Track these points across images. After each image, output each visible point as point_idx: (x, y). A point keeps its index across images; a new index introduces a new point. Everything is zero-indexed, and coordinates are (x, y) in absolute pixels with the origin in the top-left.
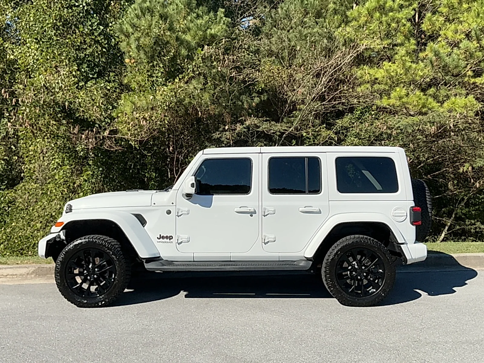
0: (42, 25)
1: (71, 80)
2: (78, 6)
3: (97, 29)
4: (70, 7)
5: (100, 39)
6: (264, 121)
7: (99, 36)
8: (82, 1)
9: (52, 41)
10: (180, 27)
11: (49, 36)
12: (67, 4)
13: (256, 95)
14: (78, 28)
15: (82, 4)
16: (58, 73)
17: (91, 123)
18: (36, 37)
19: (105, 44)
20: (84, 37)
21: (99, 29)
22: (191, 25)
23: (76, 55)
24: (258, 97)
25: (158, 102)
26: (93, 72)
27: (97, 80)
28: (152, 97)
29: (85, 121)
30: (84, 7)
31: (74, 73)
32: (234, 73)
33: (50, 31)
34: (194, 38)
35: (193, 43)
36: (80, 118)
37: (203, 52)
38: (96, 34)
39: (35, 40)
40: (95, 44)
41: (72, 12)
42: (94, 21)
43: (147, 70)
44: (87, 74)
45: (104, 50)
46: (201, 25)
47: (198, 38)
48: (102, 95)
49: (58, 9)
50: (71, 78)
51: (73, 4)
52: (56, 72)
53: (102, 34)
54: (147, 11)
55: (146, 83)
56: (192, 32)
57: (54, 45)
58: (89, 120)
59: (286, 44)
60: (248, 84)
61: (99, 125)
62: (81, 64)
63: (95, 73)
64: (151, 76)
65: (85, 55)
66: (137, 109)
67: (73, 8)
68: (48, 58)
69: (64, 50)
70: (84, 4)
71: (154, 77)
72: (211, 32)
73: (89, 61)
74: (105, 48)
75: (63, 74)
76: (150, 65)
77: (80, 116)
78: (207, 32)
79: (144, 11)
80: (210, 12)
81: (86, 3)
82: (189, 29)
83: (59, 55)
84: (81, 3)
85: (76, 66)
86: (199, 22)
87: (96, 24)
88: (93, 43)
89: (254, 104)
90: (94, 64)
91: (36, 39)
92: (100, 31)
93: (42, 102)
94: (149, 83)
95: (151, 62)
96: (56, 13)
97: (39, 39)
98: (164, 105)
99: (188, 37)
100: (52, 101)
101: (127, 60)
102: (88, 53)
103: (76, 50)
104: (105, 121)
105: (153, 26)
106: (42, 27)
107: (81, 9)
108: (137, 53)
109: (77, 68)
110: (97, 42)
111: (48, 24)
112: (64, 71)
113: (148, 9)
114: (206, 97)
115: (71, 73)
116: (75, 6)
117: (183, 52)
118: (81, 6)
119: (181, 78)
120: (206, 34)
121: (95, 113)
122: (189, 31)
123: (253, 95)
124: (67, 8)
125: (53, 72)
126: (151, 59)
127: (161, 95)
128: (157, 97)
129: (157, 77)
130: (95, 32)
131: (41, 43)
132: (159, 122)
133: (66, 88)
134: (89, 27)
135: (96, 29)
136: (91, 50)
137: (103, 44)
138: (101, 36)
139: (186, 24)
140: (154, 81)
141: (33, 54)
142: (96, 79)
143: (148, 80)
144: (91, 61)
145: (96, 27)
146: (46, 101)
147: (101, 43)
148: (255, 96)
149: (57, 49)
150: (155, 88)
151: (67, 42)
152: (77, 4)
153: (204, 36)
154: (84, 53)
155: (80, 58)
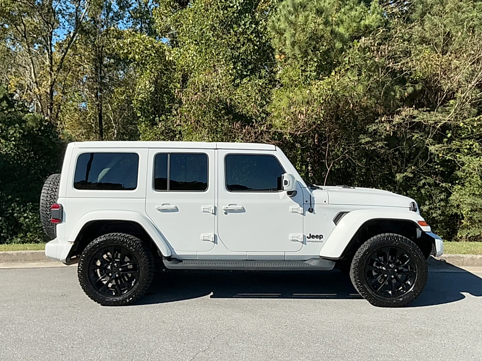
0: (201, 27)
1: (228, 78)
2: (233, 7)
3: (250, 28)
4: (226, 8)
5: (252, 38)
6: (424, 111)
7: (251, 34)
8: (236, 2)
9: (210, 42)
10: (332, 20)
11: (208, 37)
12: (222, 5)
13: (410, 84)
14: (233, 28)
15: (236, 4)
16: (215, 72)
17: (249, 118)
18: (196, 39)
19: (257, 42)
20: (238, 36)
21: (252, 27)
22: (345, 17)
23: (231, 54)
24: (411, 86)
25: (315, 96)
26: (247, 70)
27: (251, 77)
28: (308, 91)
29: (244, 117)
30: (237, 7)
31: (231, 71)
32: (392, 63)
33: (208, 33)
34: (348, 30)
35: (347, 36)
36: (239, 113)
37: (359, 44)
38: (249, 33)
39: (194, 42)
40: (248, 42)
41: (228, 13)
42: (247, 20)
43: (301, 65)
44: (242, 71)
45: (256, 47)
46: (355, 17)
47: (351, 30)
48: (257, 91)
49: (214, 10)
50: (228, 76)
51: (228, 5)
52: (214, 71)
53: (253, 33)
54: (300, 6)
55: (299, 78)
56: (345, 24)
57: (212, 45)
58: (247, 116)
59: (441, 30)
60: (404, 73)
61: (256, 120)
62: (237, 62)
63: (248, 70)
64: (304, 71)
65: (240, 53)
66: (293, 103)
67: (228, 9)
68: (207, 58)
69: (221, 50)
70: (238, 5)
71: (308, 71)
72: (366, 23)
73: (243, 59)
74: (257, 46)
75: (221, 73)
76: (304, 59)
77: (239, 112)
78: (361, 23)
79: (296, 7)
80: (360, 3)
81: (239, 3)
82: (342, 22)
83: (217, 55)
84: (234, 3)
85: (233, 64)
86: (353, 13)
87: (249, 23)
88: (246, 41)
89: (406, 94)
90: (247, 62)
91: (196, 41)
92: (252, 29)
93: (208, 100)
94: (303, 78)
95: (305, 57)
96: (213, 15)
97: (198, 40)
98: (321, 99)
99: (341, 30)
100: (217, 99)
101: (277, 57)
102: (242, 52)
103: (231, 49)
104: (261, 116)
105: (309, 21)
106: (201, 28)
107: (236, 9)
108: (291, 49)
109: (232, 66)
110: (250, 40)
111: (207, 26)
112: (221, 70)
113: (301, 5)
114: (360, 89)
115: (228, 71)
116: (229, 7)
117: (337, 45)
118: (235, 6)
119: (337, 71)
120: (360, 25)
121: (251, 109)
122: (342, 23)
123: (406, 85)
124: (222, 9)
125: (212, 71)
126: (305, 54)
127: (317, 89)
128: (313, 91)
129: (311, 71)
130: (248, 30)
131: (200, 44)
132: (315, 116)
133: (224, 86)
134: (242, 26)
135: (248, 27)
136: (244, 48)
137: (255, 42)
138: (253, 34)
139: (339, 17)
140: (307, 75)
141: (192, 55)
142: (249, 75)
143: (302, 75)
144: (245, 59)
145: (248, 26)
146: (212, 99)
147: (253, 41)
148: (409, 86)
149: (215, 49)
150: (308, 82)
151: (224, 42)
152: (231, 5)
153: (358, 27)
154: (238, 51)
155: (235, 56)
